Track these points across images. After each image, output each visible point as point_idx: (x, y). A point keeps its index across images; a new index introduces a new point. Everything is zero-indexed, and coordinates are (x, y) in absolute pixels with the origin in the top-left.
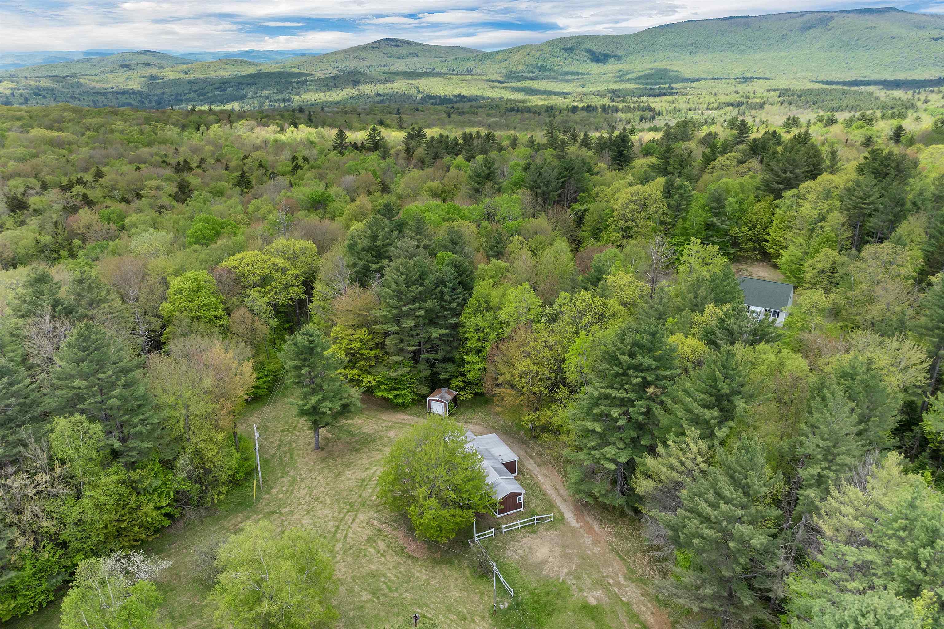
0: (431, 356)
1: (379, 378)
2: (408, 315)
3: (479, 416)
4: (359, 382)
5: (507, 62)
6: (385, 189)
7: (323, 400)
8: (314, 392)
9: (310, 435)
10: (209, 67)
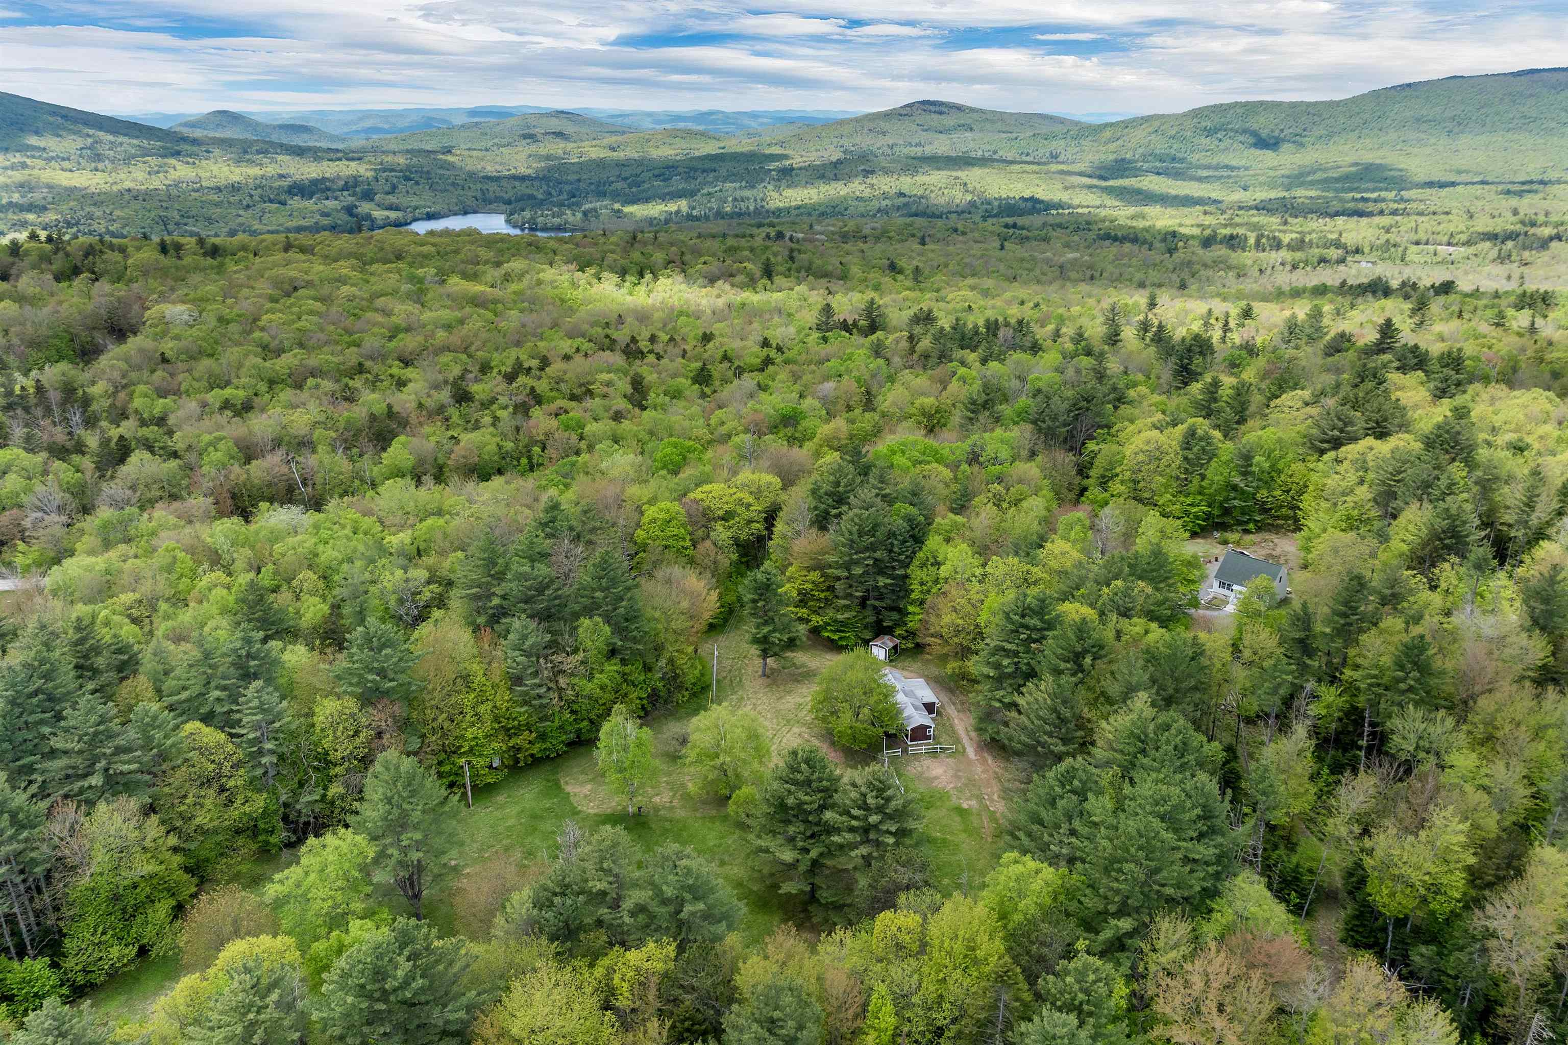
0: (877, 603)
1: (826, 619)
2: (857, 563)
3: (917, 665)
4: (808, 621)
6: (869, 403)
7: (774, 631)
8: (766, 623)
9: (759, 662)
10: (648, 140)
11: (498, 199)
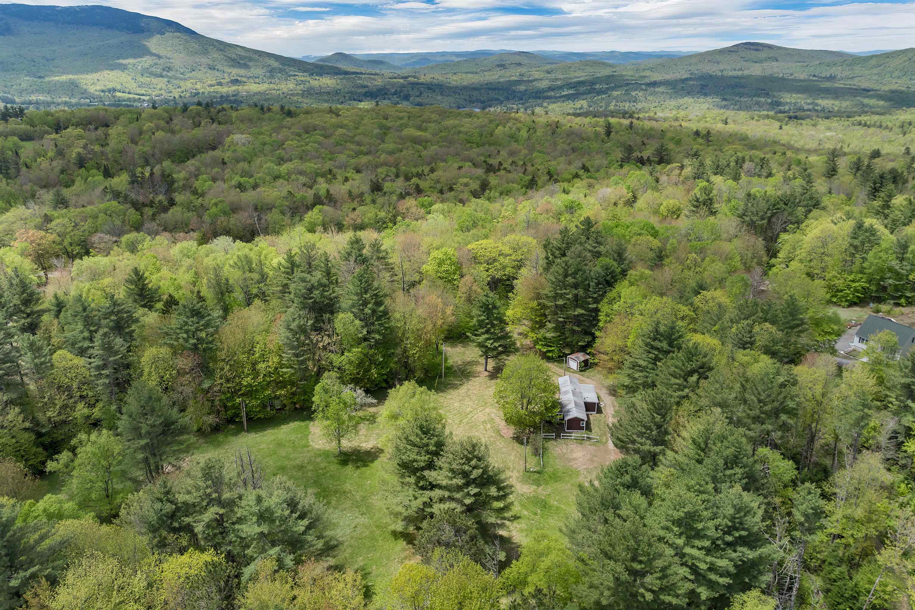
2: (561, 296)
5: (882, 67)
6: (633, 203)
10: (570, 67)
11: (478, 101)
